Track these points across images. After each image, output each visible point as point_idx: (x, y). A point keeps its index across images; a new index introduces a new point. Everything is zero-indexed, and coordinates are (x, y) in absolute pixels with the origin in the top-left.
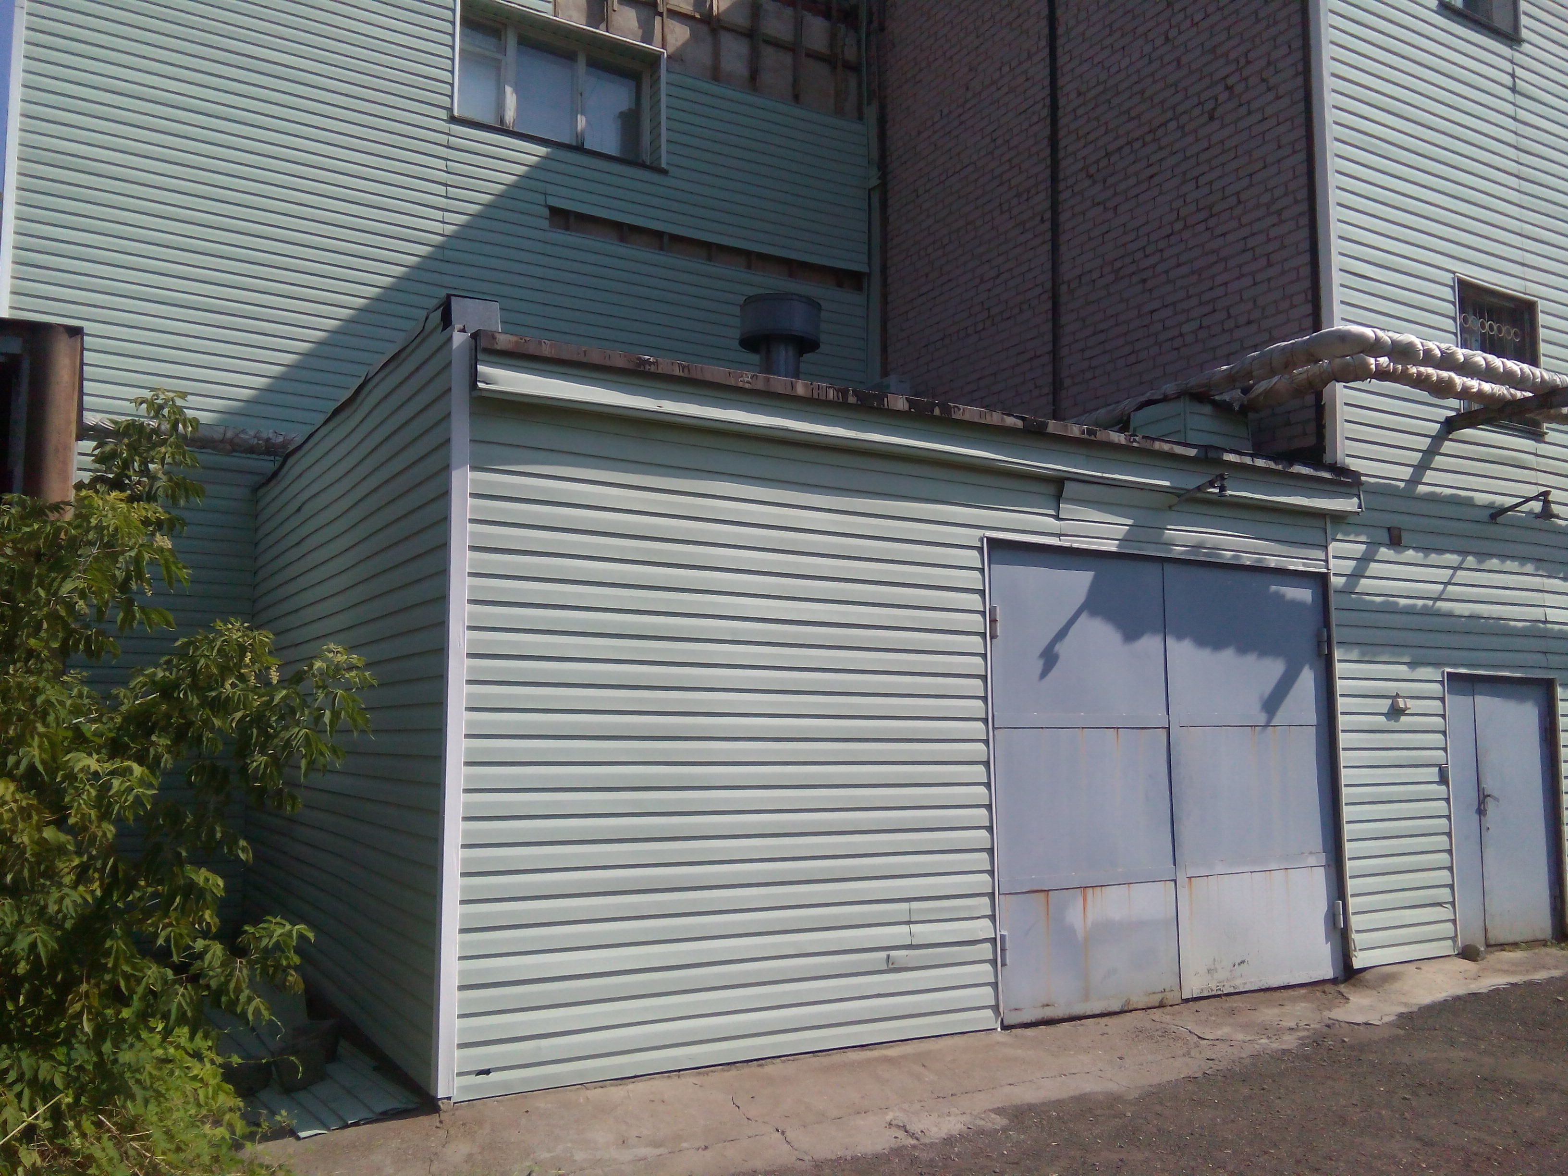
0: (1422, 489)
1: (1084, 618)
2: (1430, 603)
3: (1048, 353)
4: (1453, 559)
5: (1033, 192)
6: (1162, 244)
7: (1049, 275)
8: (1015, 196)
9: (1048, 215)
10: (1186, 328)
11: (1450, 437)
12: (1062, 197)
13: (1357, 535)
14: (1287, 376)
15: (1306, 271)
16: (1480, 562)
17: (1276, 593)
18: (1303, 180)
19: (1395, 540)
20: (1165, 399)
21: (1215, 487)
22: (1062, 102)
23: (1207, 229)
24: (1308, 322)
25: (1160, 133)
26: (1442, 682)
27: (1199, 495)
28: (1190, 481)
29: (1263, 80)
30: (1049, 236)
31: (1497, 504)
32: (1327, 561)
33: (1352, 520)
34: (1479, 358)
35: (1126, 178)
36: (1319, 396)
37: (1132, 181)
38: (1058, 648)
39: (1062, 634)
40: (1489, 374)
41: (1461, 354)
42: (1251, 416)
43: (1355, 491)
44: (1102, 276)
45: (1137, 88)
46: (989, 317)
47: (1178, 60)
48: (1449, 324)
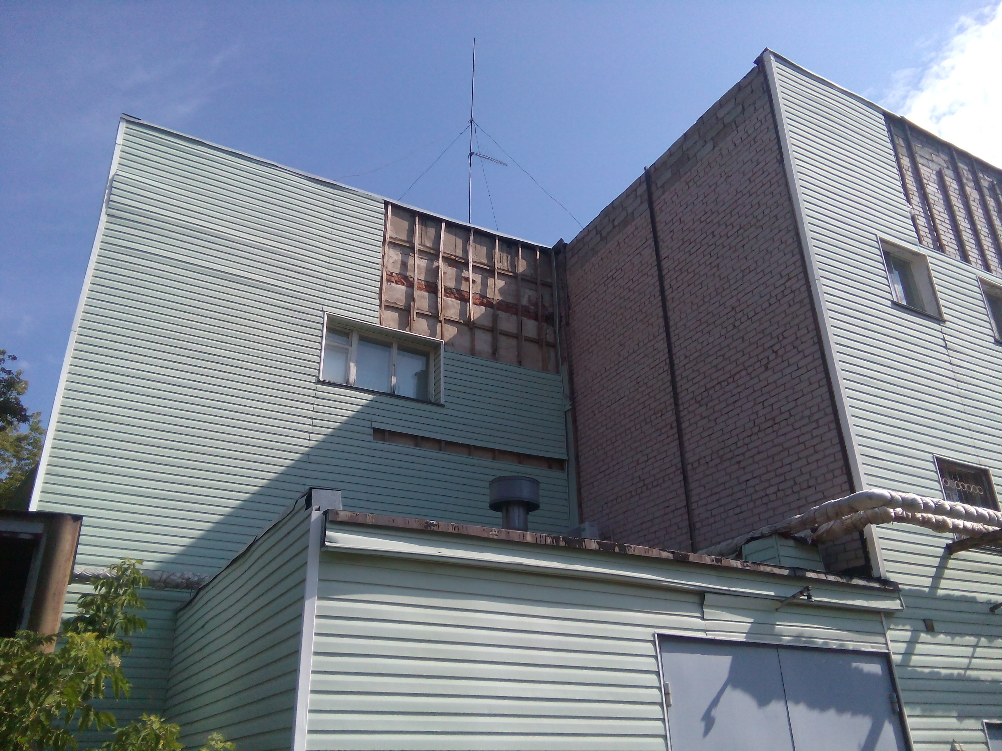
0: (940, 592)
1: (729, 689)
2: (962, 672)
3: (685, 507)
4: (972, 640)
5: (664, 411)
6: (747, 441)
7: (679, 459)
8: (653, 414)
9: (675, 424)
10: (769, 491)
11: (952, 557)
12: (682, 414)
13: (904, 625)
14: (839, 521)
15: (839, 456)
16: (990, 642)
17: (857, 668)
18: (828, 402)
19: (930, 628)
20: (762, 536)
21: (804, 596)
22: (676, 362)
23: (774, 431)
24: (846, 487)
25: (737, 377)
26: (983, 730)
27: (795, 601)
28: (788, 591)
29: (794, 347)
30: (676, 436)
31: (992, 601)
32: (886, 644)
33: (898, 614)
34: (960, 506)
35: (720, 403)
36: (862, 534)
37: (724, 404)
38: (713, 713)
39: (715, 702)
40: (968, 516)
41: (947, 504)
42: (820, 546)
43: (896, 595)
44: (712, 460)
45: (719, 353)
46: (644, 485)
47: (743, 338)
48: (936, 485)
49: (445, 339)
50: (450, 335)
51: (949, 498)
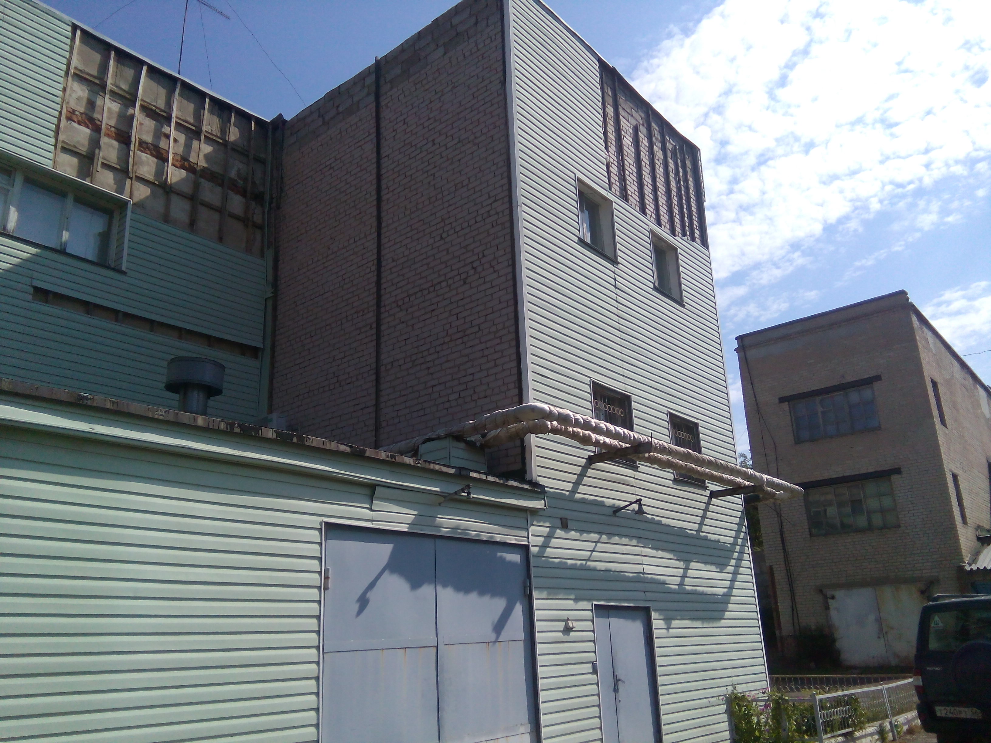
0: (578, 496)
1: (386, 574)
2: (584, 562)
3: (373, 406)
4: (595, 536)
5: (366, 311)
6: (438, 349)
7: (374, 360)
8: (355, 313)
9: (374, 325)
10: (452, 397)
11: (591, 467)
12: (383, 316)
13: (544, 522)
14: (505, 429)
15: (515, 371)
16: (609, 538)
17: (501, 557)
18: (513, 322)
19: (565, 526)
20: (439, 438)
21: (464, 492)
22: (383, 263)
23: (463, 343)
24: (516, 399)
25: (438, 287)
26: (592, 611)
27: (457, 497)
28: (451, 488)
29: (491, 266)
30: (374, 337)
31: (616, 506)
32: (528, 538)
33: (541, 513)
34: (603, 424)
35: (419, 309)
36: (523, 441)
37: (423, 312)
38: (368, 595)
39: (372, 585)
40: (608, 433)
41: (594, 422)
42: (487, 450)
43: (542, 496)
44: (405, 363)
45: (425, 262)
46: (338, 382)
47: (447, 250)
48: (589, 405)
49: (133, 198)
50: (140, 195)
51: (597, 417)
